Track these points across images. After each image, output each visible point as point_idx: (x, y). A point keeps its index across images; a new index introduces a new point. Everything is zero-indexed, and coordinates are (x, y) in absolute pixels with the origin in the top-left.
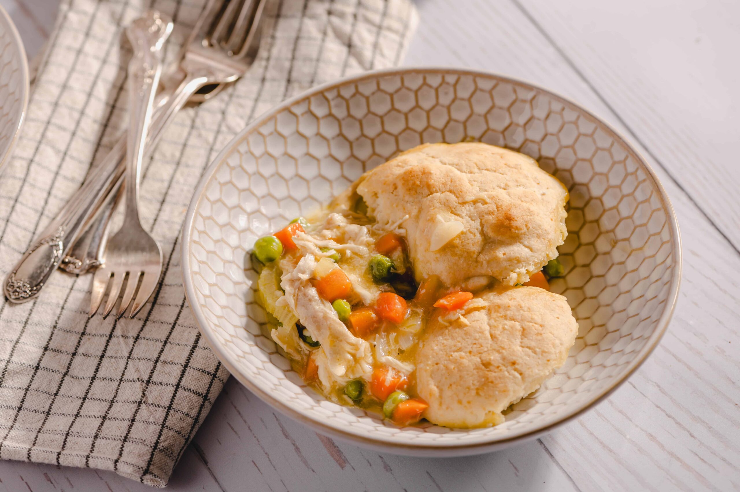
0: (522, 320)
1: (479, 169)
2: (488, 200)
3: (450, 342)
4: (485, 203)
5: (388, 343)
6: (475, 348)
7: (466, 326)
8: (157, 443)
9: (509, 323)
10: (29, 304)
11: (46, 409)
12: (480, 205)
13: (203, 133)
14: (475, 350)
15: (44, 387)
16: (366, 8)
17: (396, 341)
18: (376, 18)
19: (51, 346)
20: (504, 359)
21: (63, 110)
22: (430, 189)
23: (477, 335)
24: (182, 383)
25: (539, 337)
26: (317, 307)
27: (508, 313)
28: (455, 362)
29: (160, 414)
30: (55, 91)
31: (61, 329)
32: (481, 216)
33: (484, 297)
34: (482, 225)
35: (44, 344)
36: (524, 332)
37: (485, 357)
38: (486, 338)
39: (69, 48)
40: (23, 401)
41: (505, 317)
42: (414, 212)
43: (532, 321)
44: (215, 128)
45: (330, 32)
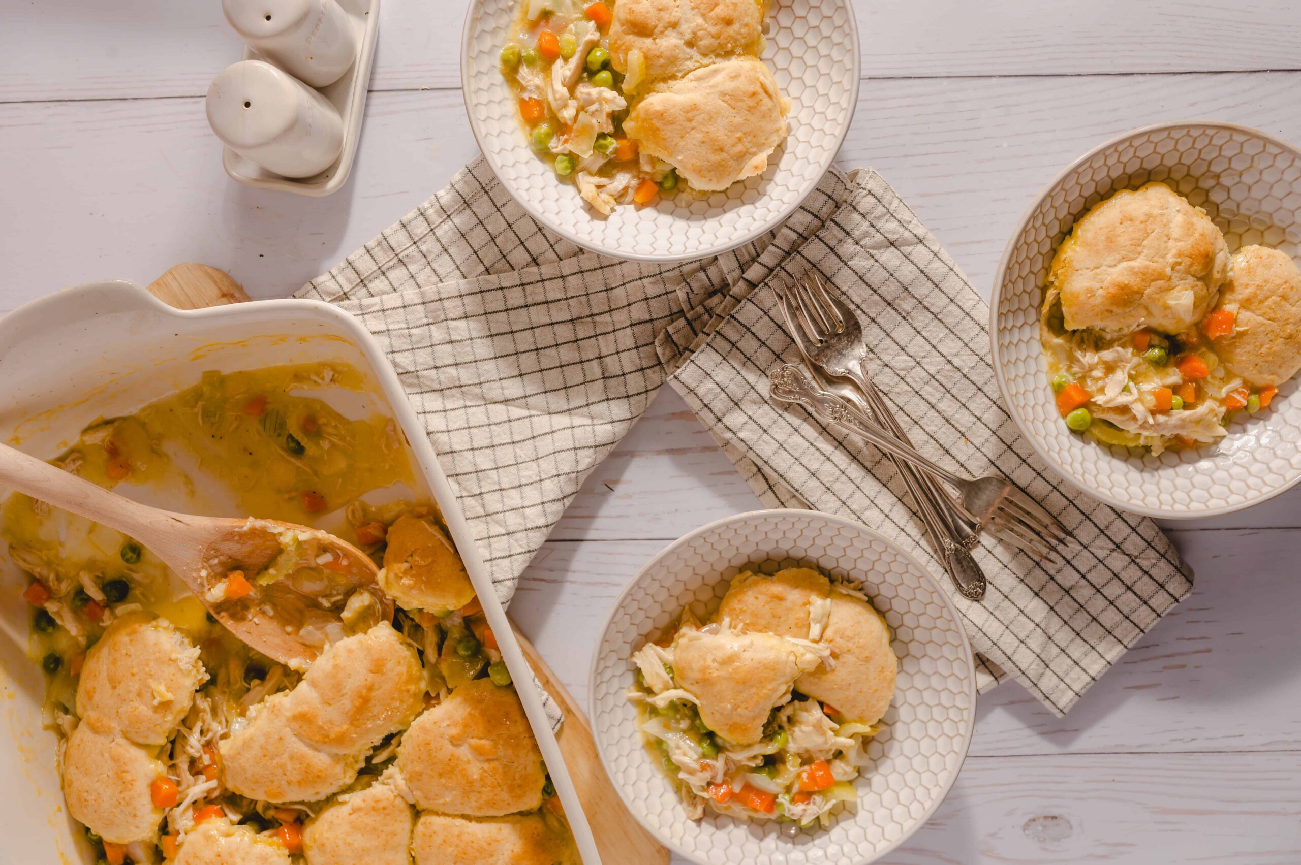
0: (1273, 293)
1: (1139, 246)
2: (1179, 260)
3: (1248, 348)
4: (1179, 264)
5: (1213, 384)
6: (1271, 336)
7: (1247, 331)
8: (1176, 567)
9: (1269, 302)
10: (989, 587)
11: (1090, 618)
12: (1178, 267)
13: (897, 390)
14: (1272, 337)
15: (1071, 612)
16: (870, 212)
17: (1213, 377)
18: (880, 210)
19: (1036, 590)
20: (1295, 324)
21: (836, 487)
22: (1140, 293)
23: (1262, 328)
24: (1133, 525)
25: (1295, 290)
26: (1173, 422)
27: (1260, 297)
28: (1268, 354)
29: (1151, 553)
30: (813, 483)
31: (1025, 576)
32: (1188, 272)
33: (1226, 302)
34: (1194, 276)
35: (1032, 594)
36: (1284, 298)
37: (1286, 334)
38: (1270, 325)
39: (775, 453)
40: (1074, 630)
41: (1261, 302)
42: (1144, 312)
43: (1279, 286)
44: (897, 379)
45: (872, 252)
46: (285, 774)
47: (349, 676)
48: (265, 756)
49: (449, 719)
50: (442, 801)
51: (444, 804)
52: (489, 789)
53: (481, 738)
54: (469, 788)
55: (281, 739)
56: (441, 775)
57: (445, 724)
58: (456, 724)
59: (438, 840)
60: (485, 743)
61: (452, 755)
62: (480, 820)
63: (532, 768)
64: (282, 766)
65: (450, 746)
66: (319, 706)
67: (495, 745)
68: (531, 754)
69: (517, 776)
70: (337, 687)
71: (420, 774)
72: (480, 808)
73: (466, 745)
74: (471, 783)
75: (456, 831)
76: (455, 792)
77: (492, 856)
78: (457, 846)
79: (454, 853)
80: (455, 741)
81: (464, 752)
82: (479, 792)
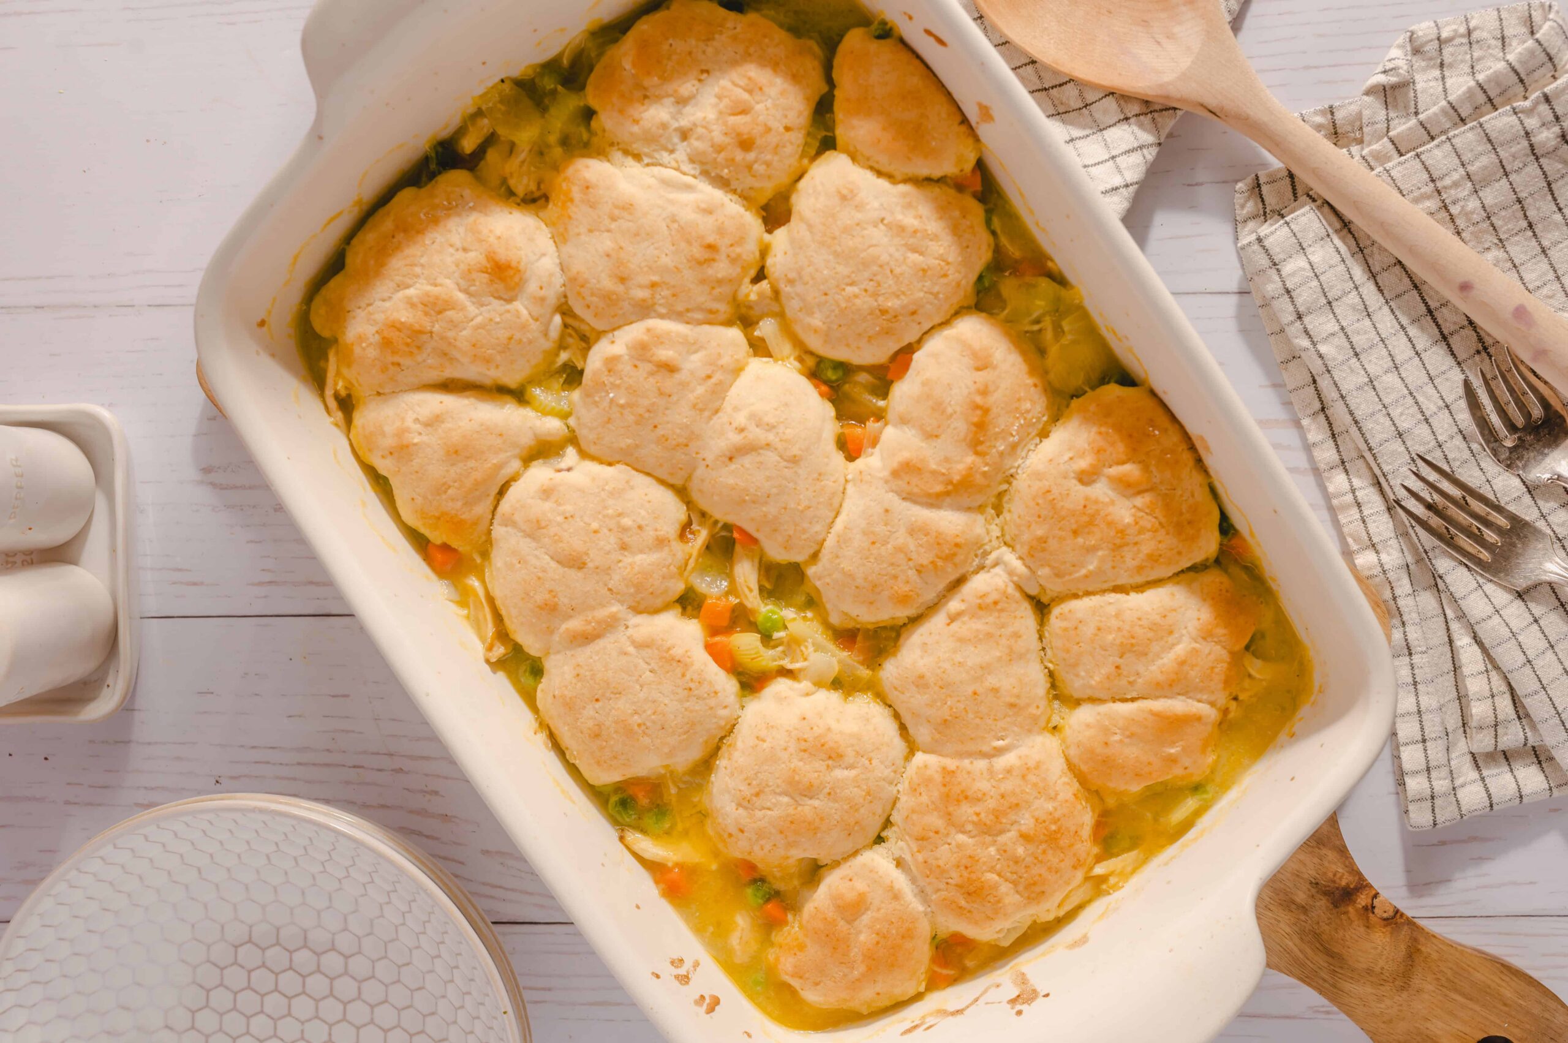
46: (910, 560)
47: (950, 386)
48: (873, 543)
49: (1070, 449)
50: (1083, 572)
51: (1086, 576)
52: (1148, 535)
53: (1123, 463)
54: (1120, 539)
55: (887, 511)
56: (1075, 533)
57: (1066, 457)
58: (1082, 455)
59: (1088, 630)
60: (1130, 469)
61: (1087, 498)
62: (1140, 588)
63: (1202, 496)
64: (899, 549)
65: (1080, 487)
66: (923, 445)
67: (1146, 468)
68: (1195, 474)
69: (1184, 508)
70: (938, 407)
71: (1043, 540)
72: (1140, 569)
73: (1103, 479)
74: (1122, 532)
75: (1111, 610)
76: (1100, 553)
77: (1171, 633)
78: (1119, 629)
79: (1118, 642)
80: (1086, 478)
81: (1101, 490)
82: (1136, 544)
